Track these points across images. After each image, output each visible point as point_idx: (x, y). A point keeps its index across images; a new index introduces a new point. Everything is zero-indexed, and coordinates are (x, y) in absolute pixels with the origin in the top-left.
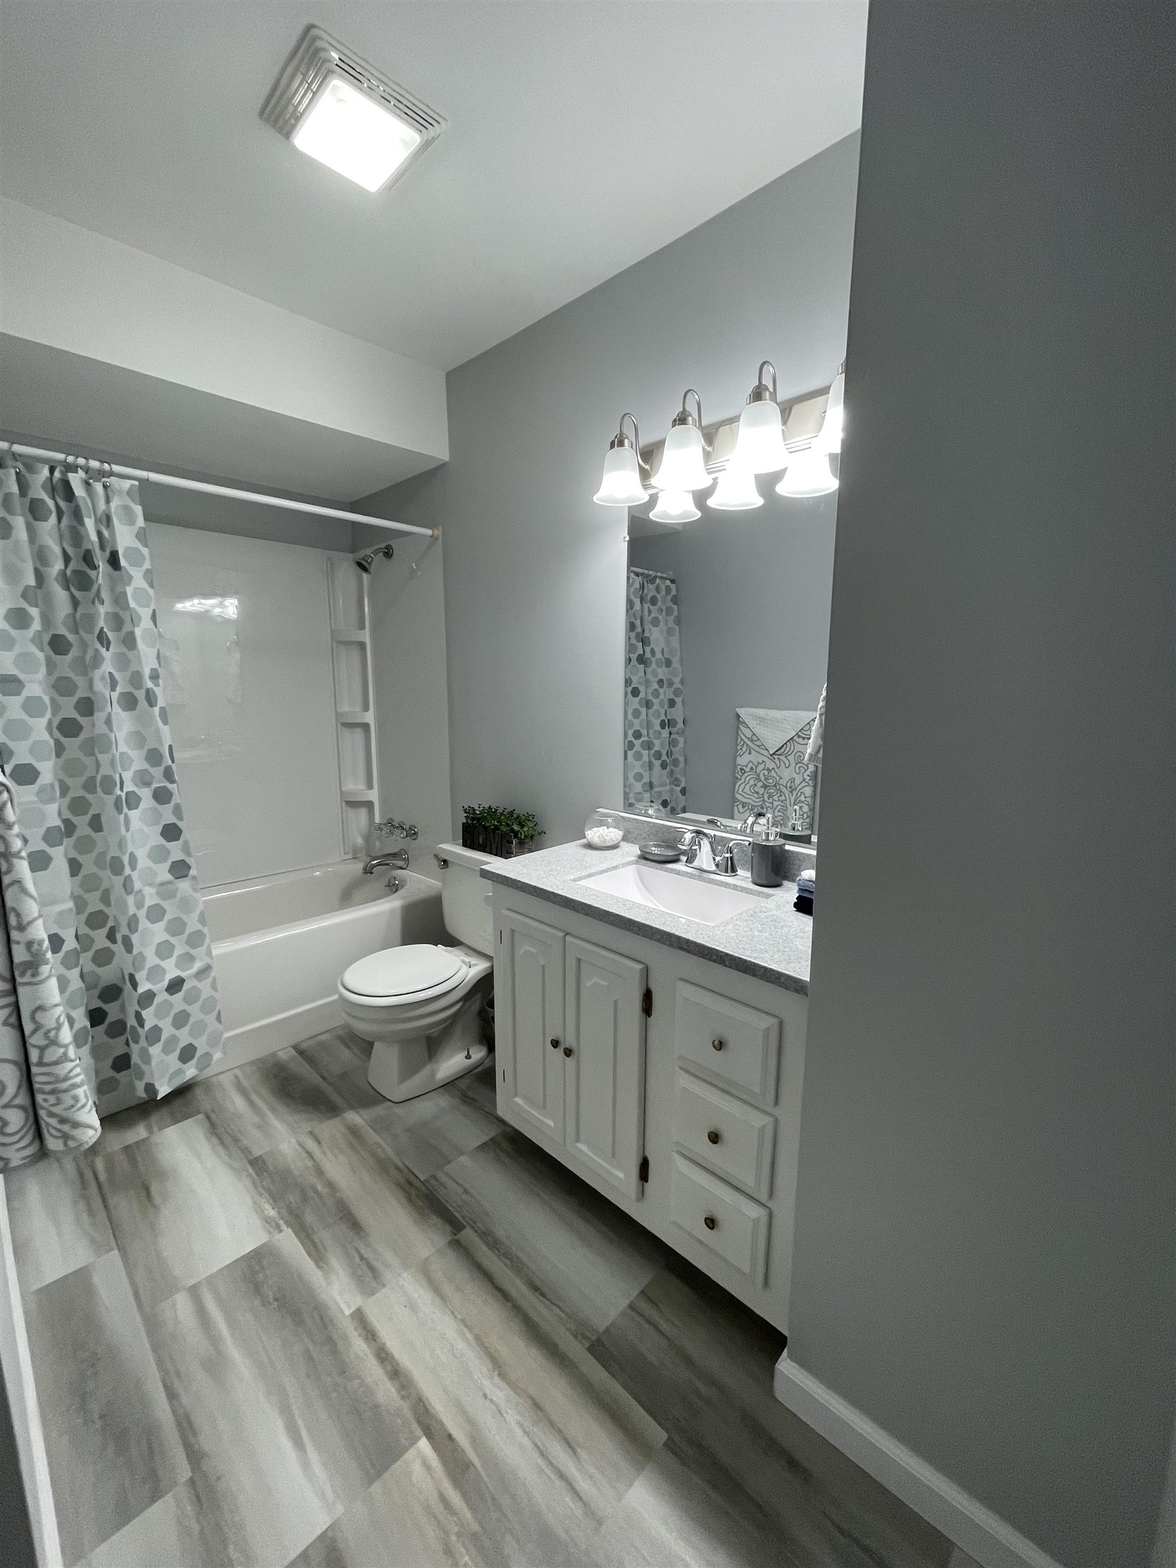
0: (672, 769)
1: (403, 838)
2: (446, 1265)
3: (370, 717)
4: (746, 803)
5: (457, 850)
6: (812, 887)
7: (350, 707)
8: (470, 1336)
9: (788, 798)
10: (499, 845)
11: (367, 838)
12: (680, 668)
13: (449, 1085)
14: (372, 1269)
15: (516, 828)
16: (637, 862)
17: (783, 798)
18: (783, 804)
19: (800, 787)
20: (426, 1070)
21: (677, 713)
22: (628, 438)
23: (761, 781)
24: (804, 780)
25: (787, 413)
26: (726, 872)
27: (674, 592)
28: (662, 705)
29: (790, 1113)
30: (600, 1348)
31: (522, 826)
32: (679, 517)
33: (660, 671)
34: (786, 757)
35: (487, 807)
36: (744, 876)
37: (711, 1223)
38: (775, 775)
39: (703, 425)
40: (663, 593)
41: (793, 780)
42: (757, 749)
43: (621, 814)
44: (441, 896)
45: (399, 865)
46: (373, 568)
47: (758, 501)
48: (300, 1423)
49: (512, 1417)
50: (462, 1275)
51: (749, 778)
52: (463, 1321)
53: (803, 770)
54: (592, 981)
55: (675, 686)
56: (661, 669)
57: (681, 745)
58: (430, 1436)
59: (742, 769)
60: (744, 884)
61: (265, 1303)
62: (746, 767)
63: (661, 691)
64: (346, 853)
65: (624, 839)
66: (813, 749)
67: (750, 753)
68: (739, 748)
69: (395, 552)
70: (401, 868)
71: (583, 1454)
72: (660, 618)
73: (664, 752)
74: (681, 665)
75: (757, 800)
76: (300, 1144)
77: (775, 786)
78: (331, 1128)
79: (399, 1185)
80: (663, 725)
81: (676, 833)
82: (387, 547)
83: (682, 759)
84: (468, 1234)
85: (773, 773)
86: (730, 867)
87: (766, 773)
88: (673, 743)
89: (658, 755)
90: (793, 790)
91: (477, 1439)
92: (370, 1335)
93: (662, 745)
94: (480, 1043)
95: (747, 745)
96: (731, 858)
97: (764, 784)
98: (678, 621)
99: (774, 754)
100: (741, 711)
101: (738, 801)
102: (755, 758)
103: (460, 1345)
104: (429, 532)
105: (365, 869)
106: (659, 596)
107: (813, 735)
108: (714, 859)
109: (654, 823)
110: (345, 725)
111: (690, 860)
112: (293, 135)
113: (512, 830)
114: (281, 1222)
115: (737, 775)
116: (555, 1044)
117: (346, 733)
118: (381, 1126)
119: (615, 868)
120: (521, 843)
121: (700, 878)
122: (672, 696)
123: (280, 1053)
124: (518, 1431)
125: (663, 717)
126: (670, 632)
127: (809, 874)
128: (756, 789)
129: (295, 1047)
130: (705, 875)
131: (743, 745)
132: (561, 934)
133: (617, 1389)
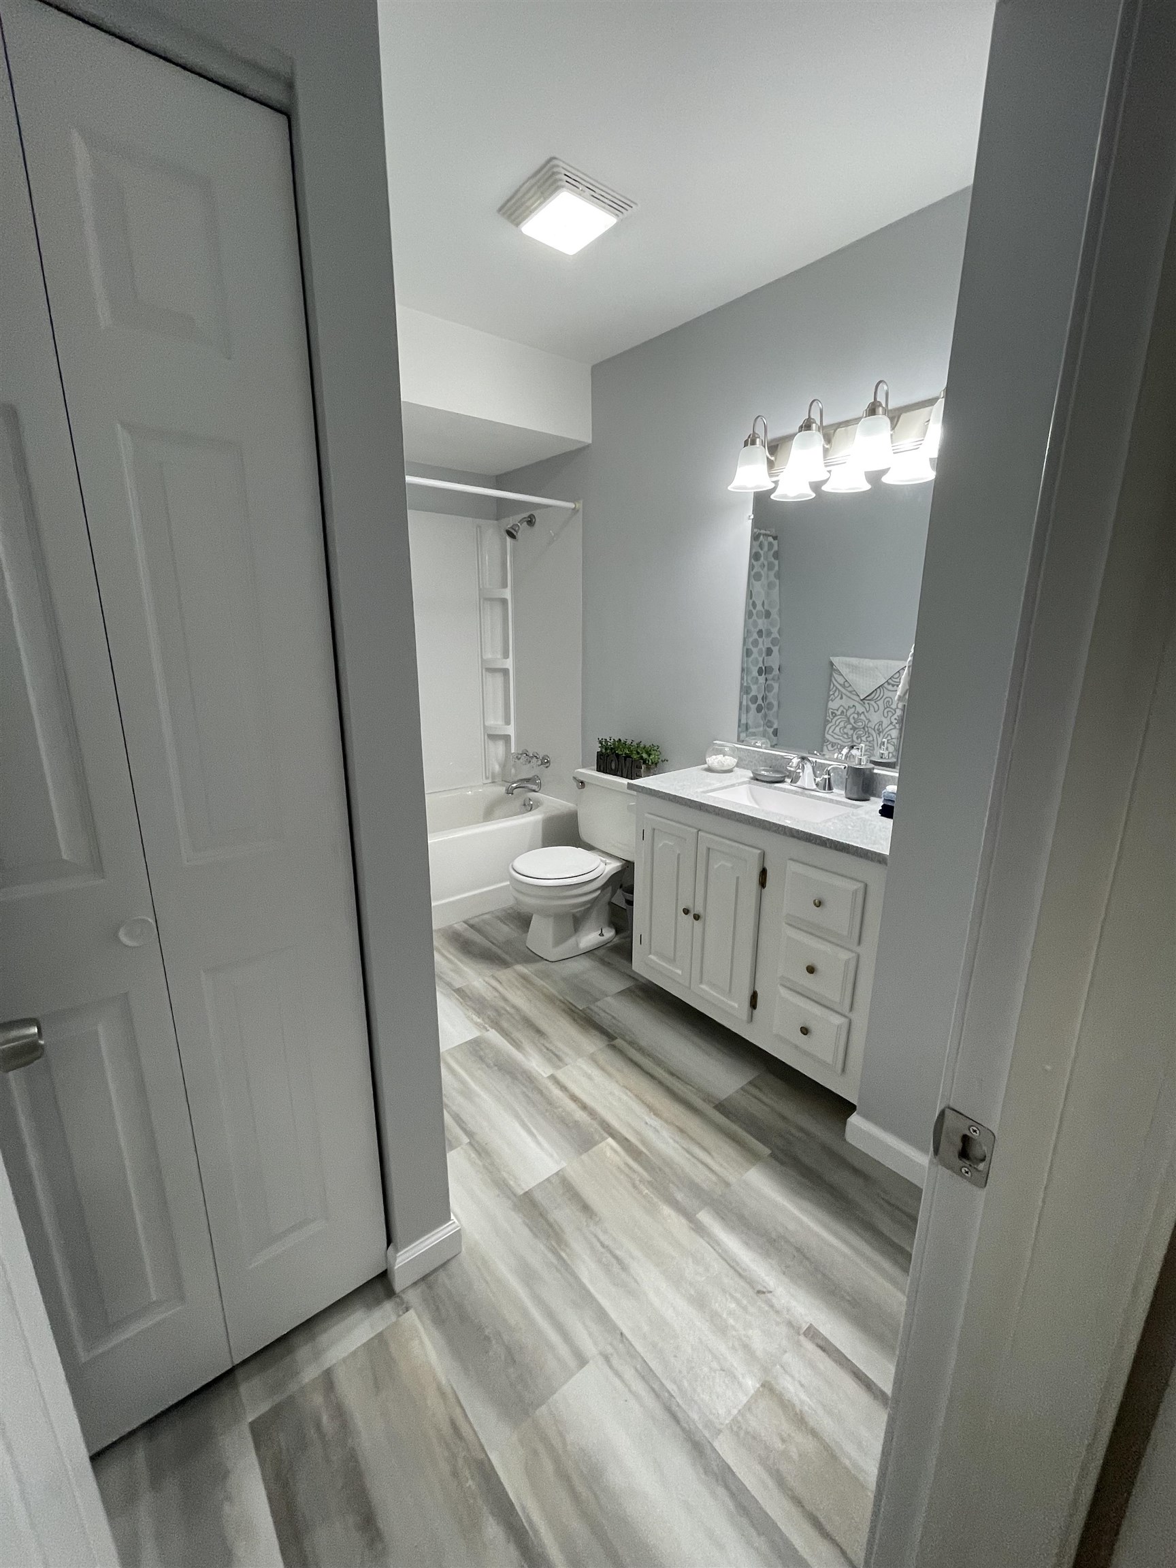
0: (765, 713)
1: (539, 766)
2: (606, 1057)
3: (509, 664)
4: (835, 744)
5: (592, 773)
6: (894, 797)
7: (493, 655)
8: (631, 1095)
9: (875, 738)
10: (630, 768)
11: (504, 766)
12: (778, 619)
13: (589, 953)
14: (557, 1056)
15: (645, 756)
16: (750, 783)
17: (871, 739)
18: (871, 745)
19: (887, 729)
20: (572, 941)
21: (774, 661)
22: (759, 438)
23: (850, 724)
24: (891, 723)
25: (896, 420)
26: (824, 789)
27: (776, 548)
28: (760, 653)
29: (869, 951)
30: (721, 1107)
31: (649, 755)
32: (794, 498)
33: (760, 621)
34: (875, 702)
35: (616, 740)
36: (839, 793)
37: (805, 1031)
38: (864, 718)
39: (824, 425)
40: (766, 548)
41: (881, 723)
42: (849, 694)
43: (736, 745)
44: (577, 814)
45: (533, 789)
46: (519, 535)
47: (865, 486)
48: (529, 1124)
49: (665, 1133)
50: (620, 1063)
51: (839, 720)
52: (624, 1086)
53: (890, 714)
54: (718, 864)
55: (773, 636)
56: (761, 620)
57: (776, 690)
58: (613, 1137)
59: (832, 713)
60: (839, 799)
61: (488, 1066)
62: (837, 710)
63: (760, 640)
64: (487, 778)
65: (737, 765)
66: (901, 693)
67: (841, 698)
68: (831, 693)
69: (537, 520)
70: (534, 791)
71: (714, 1154)
72: (762, 573)
73: (760, 697)
74: (780, 617)
75: (845, 740)
76: (486, 983)
77: (864, 728)
78: (505, 974)
79: (564, 1010)
80: (760, 672)
81: (783, 760)
82: (529, 517)
83: (775, 703)
84: (619, 1042)
85: (862, 717)
86: (828, 786)
87: (856, 716)
88: (768, 688)
89: (754, 700)
90: (880, 732)
91: (643, 1142)
92: (564, 1088)
93: (759, 691)
94: (609, 926)
95: (839, 691)
96: (829, 779)
97: (853, 726)
98: (778, 576)
99: (864, 699)
100: (835, 660)
101: (828, 741)
102: (845, 702)
103: (625, 1097)
104: (571, 505)
105: (507, 790)
106: (762, 552)
107: (902, 681)
108: (815, 780)
109: (763, 753)
110: (488, 670)
111: (794, 781)
112: (521, 224)
113: (642, 758)
114: (486, 1026)
115: (828, 718)
116: (686, 911)
117: (489, 678)
118: (545, 975)
119: (733, 785)
120: (648, 768)
121: (802, 794)
122: (770, 645)
123: (455, 925)
124: (671, 1141)
125: (760, 665)
126: (770, 586)
127: (892, 788)
128: (845, 730)
129: (465, 922)
130: (807, 792)
131: (835, 691)
132: (696, 830)
133: (734, 1127)
